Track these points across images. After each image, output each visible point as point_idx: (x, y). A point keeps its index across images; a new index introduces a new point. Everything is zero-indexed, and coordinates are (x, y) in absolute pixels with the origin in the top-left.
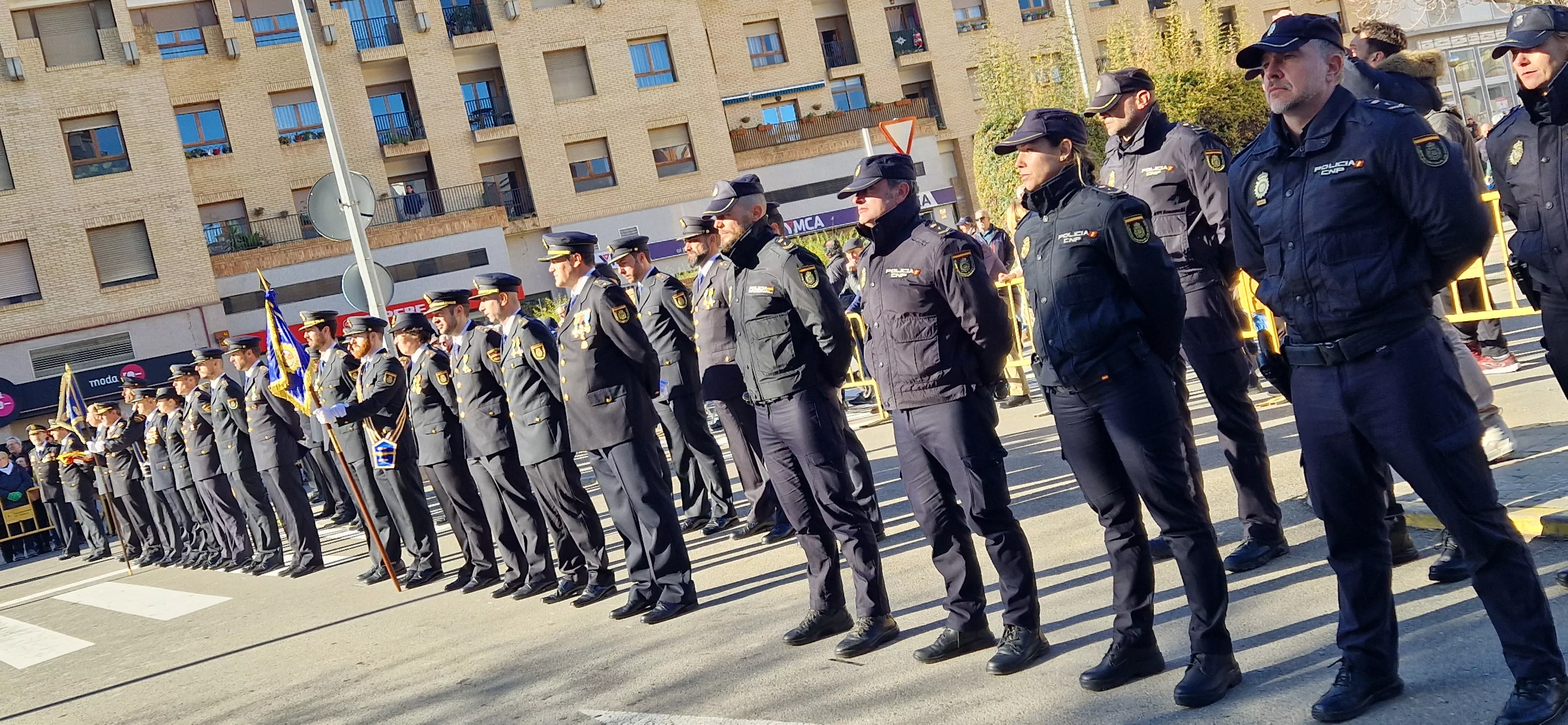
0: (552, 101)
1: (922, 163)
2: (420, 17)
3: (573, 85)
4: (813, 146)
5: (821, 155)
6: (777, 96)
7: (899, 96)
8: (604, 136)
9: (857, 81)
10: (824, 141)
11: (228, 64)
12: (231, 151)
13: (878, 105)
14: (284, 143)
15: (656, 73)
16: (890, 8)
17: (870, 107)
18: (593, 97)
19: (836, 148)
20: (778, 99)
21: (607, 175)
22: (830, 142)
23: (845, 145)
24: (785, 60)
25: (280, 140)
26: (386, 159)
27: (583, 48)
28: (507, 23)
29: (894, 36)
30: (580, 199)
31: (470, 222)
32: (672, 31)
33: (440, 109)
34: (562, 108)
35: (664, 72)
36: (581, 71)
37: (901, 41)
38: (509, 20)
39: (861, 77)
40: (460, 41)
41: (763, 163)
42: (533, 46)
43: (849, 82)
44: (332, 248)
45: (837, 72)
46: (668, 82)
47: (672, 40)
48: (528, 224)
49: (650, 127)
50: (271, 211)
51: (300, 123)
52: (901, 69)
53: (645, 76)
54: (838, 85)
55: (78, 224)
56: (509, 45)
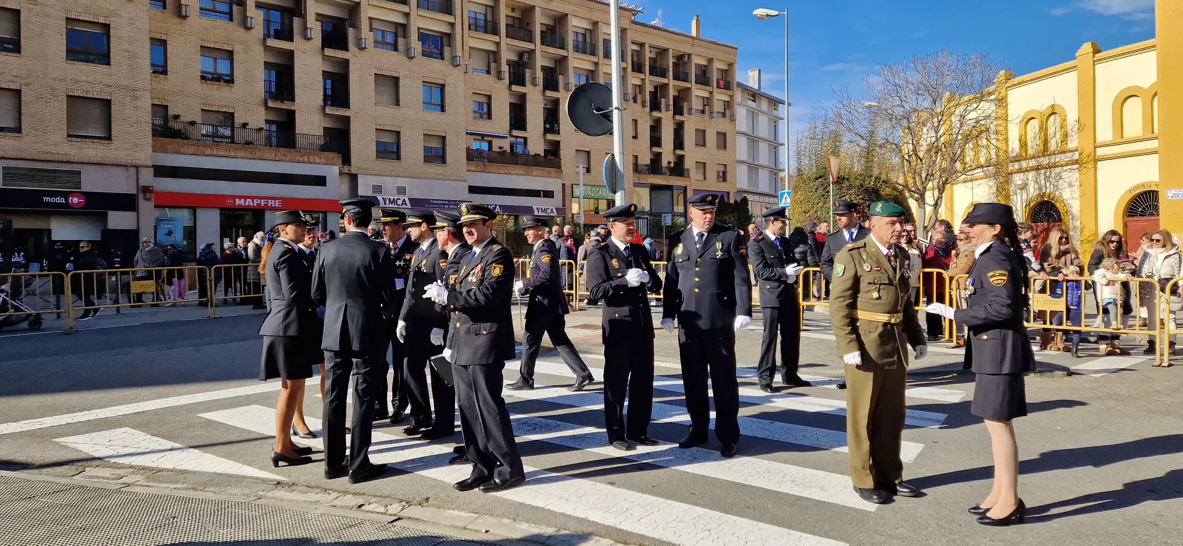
0: (374, 102)
1: (553, 191)
2: (309, 31)
3: (386, 97)
4: (503, 168)
5: (505, 174)
6: (483, 136)
7: (543, 153)
8: (399, 130)
9: (522, 140)
10: (508, 167)
11: (177, 20)
12: (166, 74)
13: (531, 156)
14: (203, 79)
15: (433, 104)
16: (546, 108)
18: (397, 107)
19: (514, 172)
20: (483, 138)
21: (394, 153)
22: (511, 168)
23: (518, 171)
24: (490, 117)
25: (201, 76)
26: (267, 108)
27: (397, 79)
28: (358, 50)
29: (545, 123)
30: (378, 162)
31: (320, 158)
32: (448, 84)
33: (307, 87)
34: (379, 108)
35: (438, 105)
36: (392, 90)
37: (548, 126)
38: (359, 49)
39: (525, 139)
40: (328, 52)
41: (476, 170)
42: (370, 68)
43: (519, 140)
44: (229, 151)
45: (515, 133)
46: (438, 111)
47: (447, 88)
48: (346, 169)
49: (425, 133)
50: (184, 118)
51: (215, 69)
52: (546, 141)
53: (428, 104)
54: (513, 139)
55: (62, 90)
56: (356, 63)
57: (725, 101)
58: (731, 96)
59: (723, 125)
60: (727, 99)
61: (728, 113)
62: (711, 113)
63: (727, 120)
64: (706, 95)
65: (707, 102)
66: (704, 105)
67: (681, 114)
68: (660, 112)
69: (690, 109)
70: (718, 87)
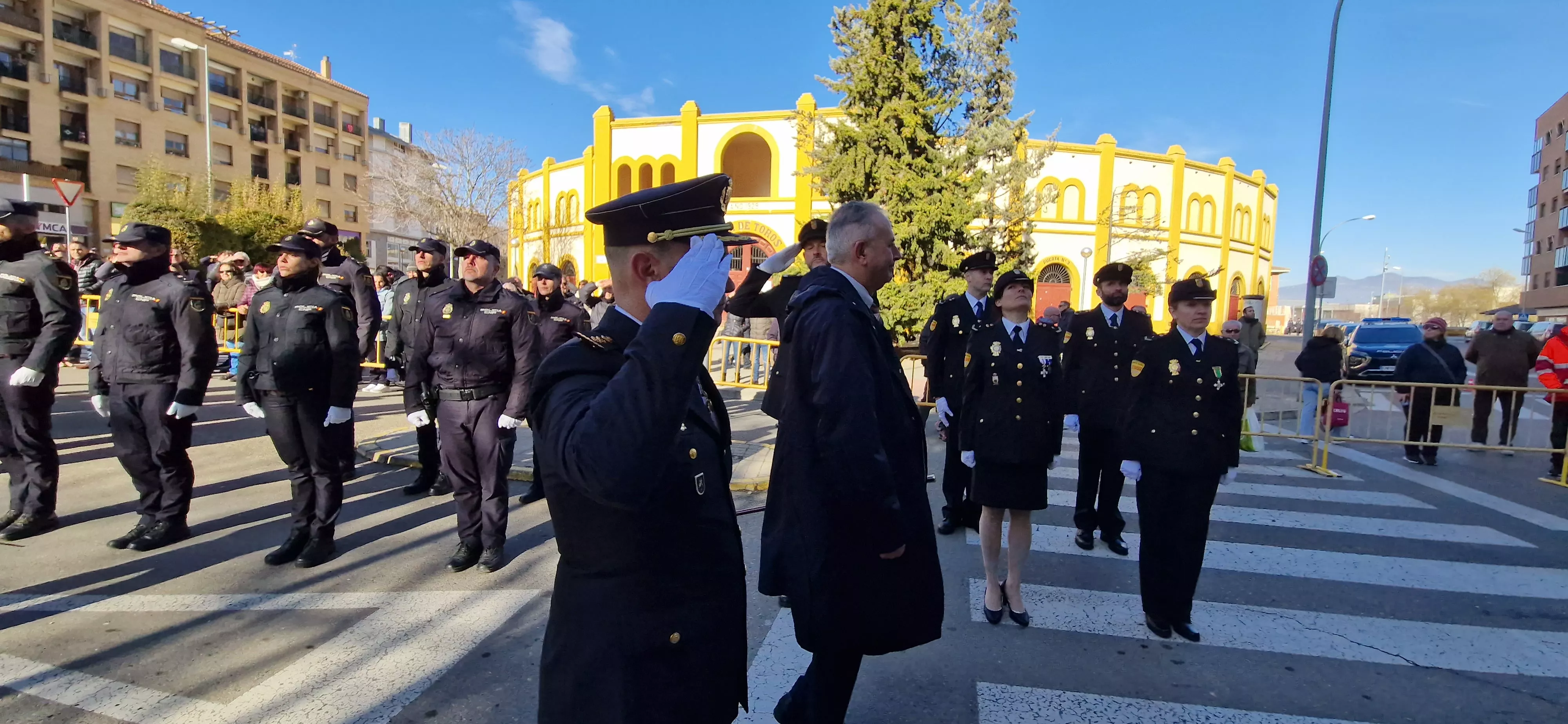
7: (58, 163)
9: (25, 144)
13: (39, 163)
16: (65, 112)
17: (30, 162)
29: (63, 128)
37: (68, 132)
39: (29, 143)
43: (17, 142)
45: (9, 133)
52: (63, 148)
54: (8, 141)
57: (355, 146)
58: (362, 142)
59: (353, 168)
60: (358, 144)
61: (358, 157)
62: (337, 154)
63: (358, 165)
64: (331, 136)
65: (332, 143)
66: (328, 145)
67: (297, 149)
68: (266, 142)
69: (308, 147)
70: (345, 129)
